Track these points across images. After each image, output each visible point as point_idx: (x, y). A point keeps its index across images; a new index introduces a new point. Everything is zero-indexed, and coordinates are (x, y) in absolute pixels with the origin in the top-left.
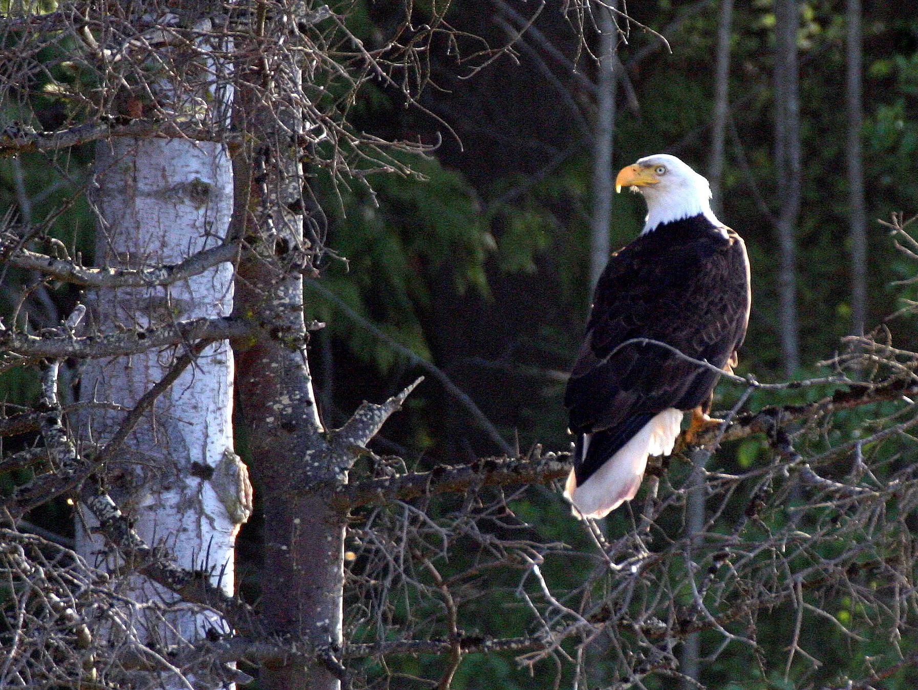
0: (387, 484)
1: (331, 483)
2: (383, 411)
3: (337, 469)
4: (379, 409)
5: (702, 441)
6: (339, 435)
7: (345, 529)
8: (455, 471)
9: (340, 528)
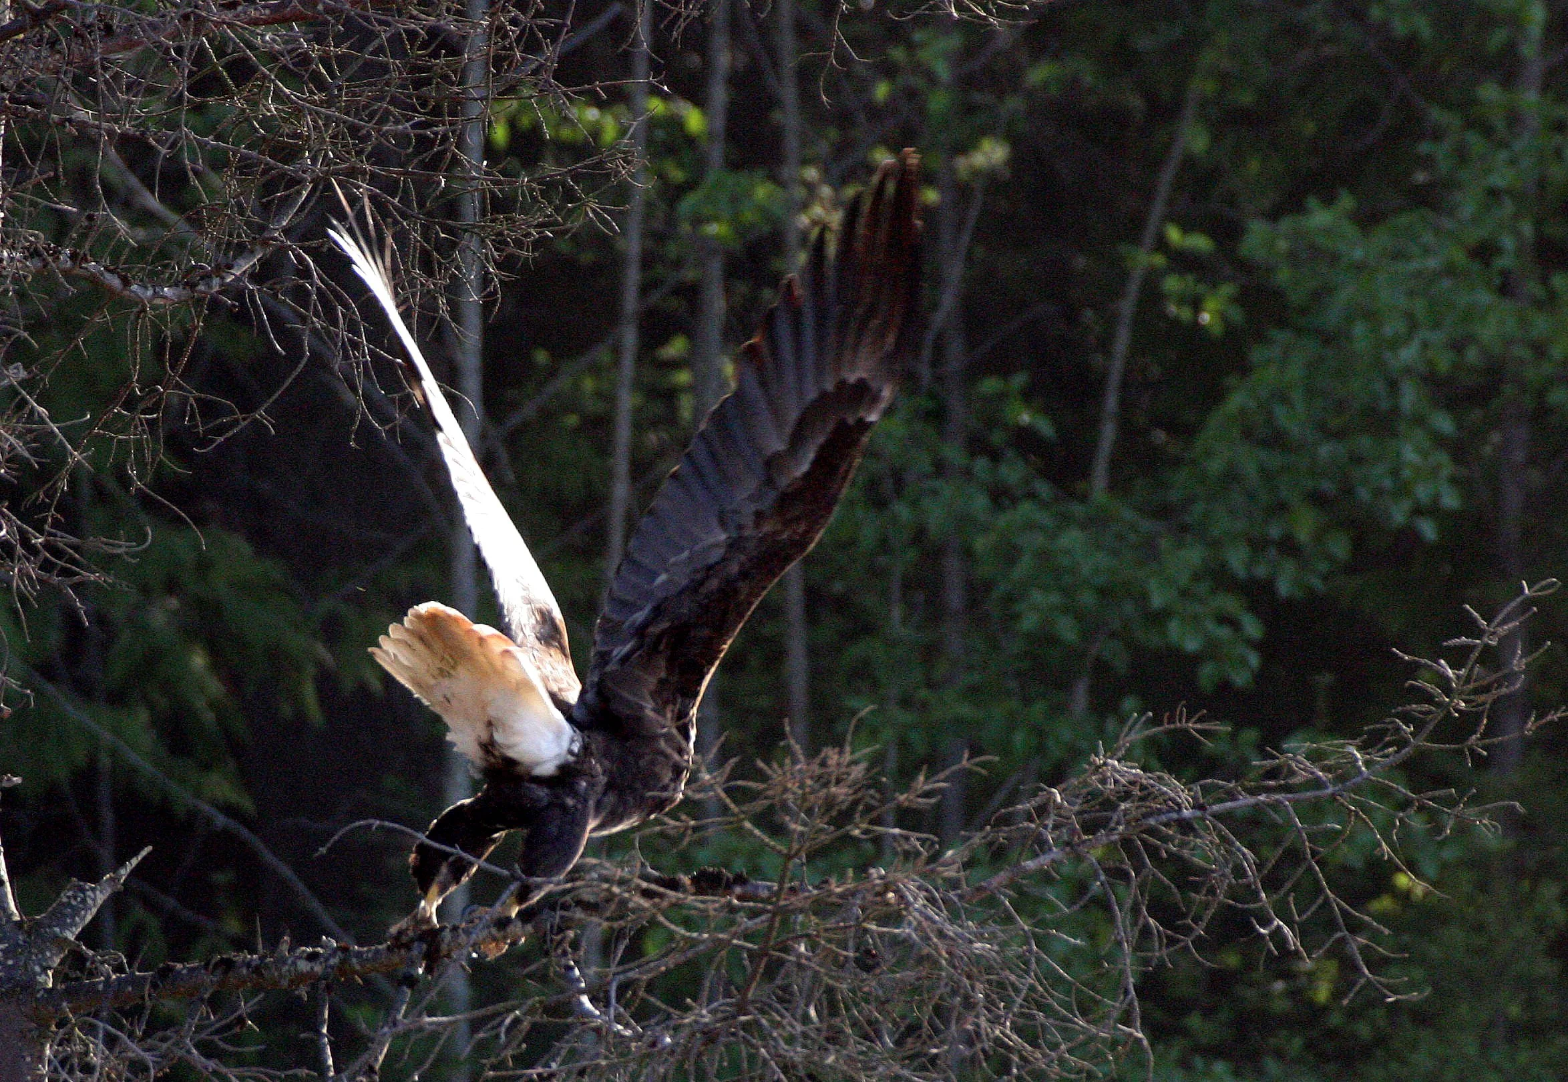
0: (101, 987)
1: (29, 985)
2: (98, 892)
3: (37, 969)
4: (93, 890)
6: (38, 924)
7: (48, 1046)
9: (43, 1045)
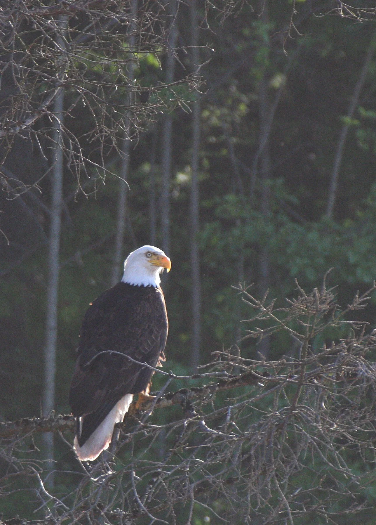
5: (145, 408)
8: (6, 425)
